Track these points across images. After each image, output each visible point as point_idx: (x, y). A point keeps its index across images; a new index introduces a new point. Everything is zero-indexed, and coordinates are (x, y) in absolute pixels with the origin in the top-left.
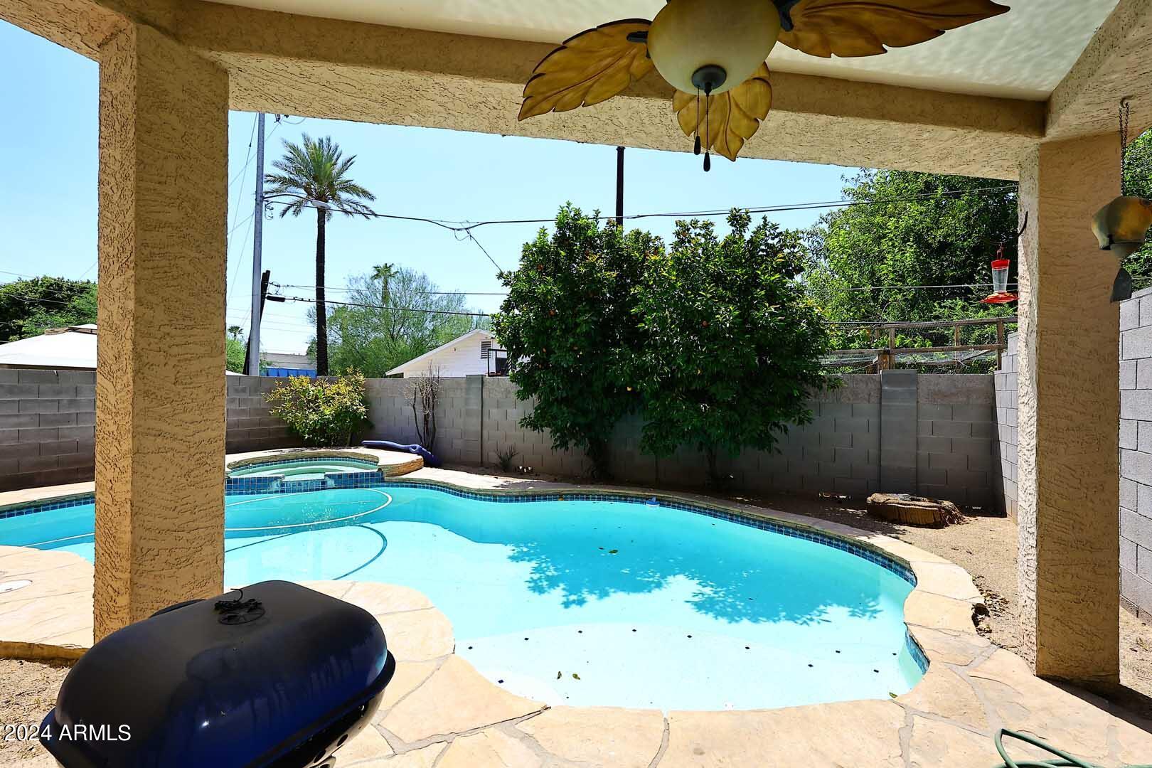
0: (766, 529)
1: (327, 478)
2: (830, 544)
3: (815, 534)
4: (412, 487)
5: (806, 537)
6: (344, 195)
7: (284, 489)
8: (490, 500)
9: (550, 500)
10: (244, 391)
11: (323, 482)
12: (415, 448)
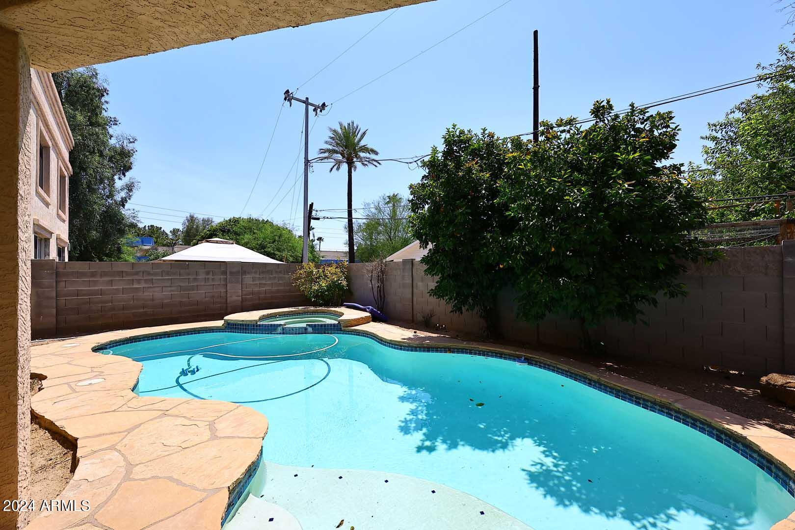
0: (624, 399)
1: (308, 327)
2: (694, 426)
3: (676, 412)
4: (357, 335)
5: (667, 413)
6: (362, 154)
7: (285, 332)
8: (397, 349)
9: (441, 352)
10: (280, 272)
11: (306, 329)
12: (369, 309)
